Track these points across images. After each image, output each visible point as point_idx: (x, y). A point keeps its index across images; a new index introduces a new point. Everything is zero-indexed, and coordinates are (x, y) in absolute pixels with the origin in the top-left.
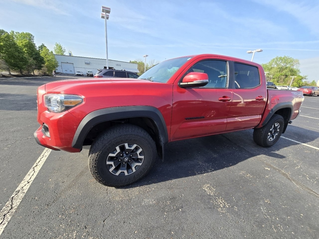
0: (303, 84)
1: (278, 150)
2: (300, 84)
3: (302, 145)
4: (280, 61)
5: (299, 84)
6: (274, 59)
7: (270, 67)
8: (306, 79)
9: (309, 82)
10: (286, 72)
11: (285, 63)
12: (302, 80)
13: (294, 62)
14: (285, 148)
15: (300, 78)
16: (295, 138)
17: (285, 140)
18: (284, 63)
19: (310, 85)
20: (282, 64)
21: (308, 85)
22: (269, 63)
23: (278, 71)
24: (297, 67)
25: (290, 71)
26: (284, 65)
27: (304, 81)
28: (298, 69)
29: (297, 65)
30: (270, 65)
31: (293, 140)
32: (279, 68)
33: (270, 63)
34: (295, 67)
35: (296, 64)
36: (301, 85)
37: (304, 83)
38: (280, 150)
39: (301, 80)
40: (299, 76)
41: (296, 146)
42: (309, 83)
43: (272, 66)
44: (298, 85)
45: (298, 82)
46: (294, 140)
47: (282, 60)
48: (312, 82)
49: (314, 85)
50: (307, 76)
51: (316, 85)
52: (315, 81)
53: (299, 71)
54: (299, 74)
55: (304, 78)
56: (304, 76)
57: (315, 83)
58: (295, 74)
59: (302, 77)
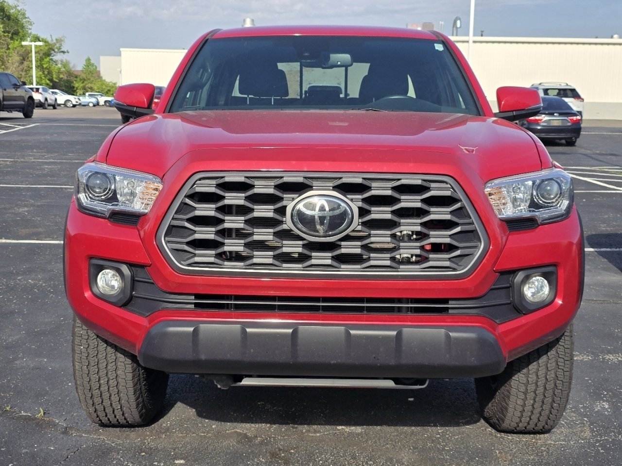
0: (61, 76)
2: (54, 76)
5: (49, 73)
8: (63, 52)
12: (54, 58)
15: (45, 48)
19: (84, 76)
21: (76, 77)
27: (58, 57)
28: (19, 8)
36: (57, 78)
37: (62, 69)
39: (49, 55)
40: (38, 39)
44: (49, 80)
45: (45, 66)
48: (85, 64)
49: (97, 79)
50: (63, 39)
51: (99, 77)
52: (92, 62)
53: (26, 18)
54: (30, 29)
55: (56, 50)
56: (55, 41)
57: (94, 67)
58: (18, 30)
59: (50, 45)
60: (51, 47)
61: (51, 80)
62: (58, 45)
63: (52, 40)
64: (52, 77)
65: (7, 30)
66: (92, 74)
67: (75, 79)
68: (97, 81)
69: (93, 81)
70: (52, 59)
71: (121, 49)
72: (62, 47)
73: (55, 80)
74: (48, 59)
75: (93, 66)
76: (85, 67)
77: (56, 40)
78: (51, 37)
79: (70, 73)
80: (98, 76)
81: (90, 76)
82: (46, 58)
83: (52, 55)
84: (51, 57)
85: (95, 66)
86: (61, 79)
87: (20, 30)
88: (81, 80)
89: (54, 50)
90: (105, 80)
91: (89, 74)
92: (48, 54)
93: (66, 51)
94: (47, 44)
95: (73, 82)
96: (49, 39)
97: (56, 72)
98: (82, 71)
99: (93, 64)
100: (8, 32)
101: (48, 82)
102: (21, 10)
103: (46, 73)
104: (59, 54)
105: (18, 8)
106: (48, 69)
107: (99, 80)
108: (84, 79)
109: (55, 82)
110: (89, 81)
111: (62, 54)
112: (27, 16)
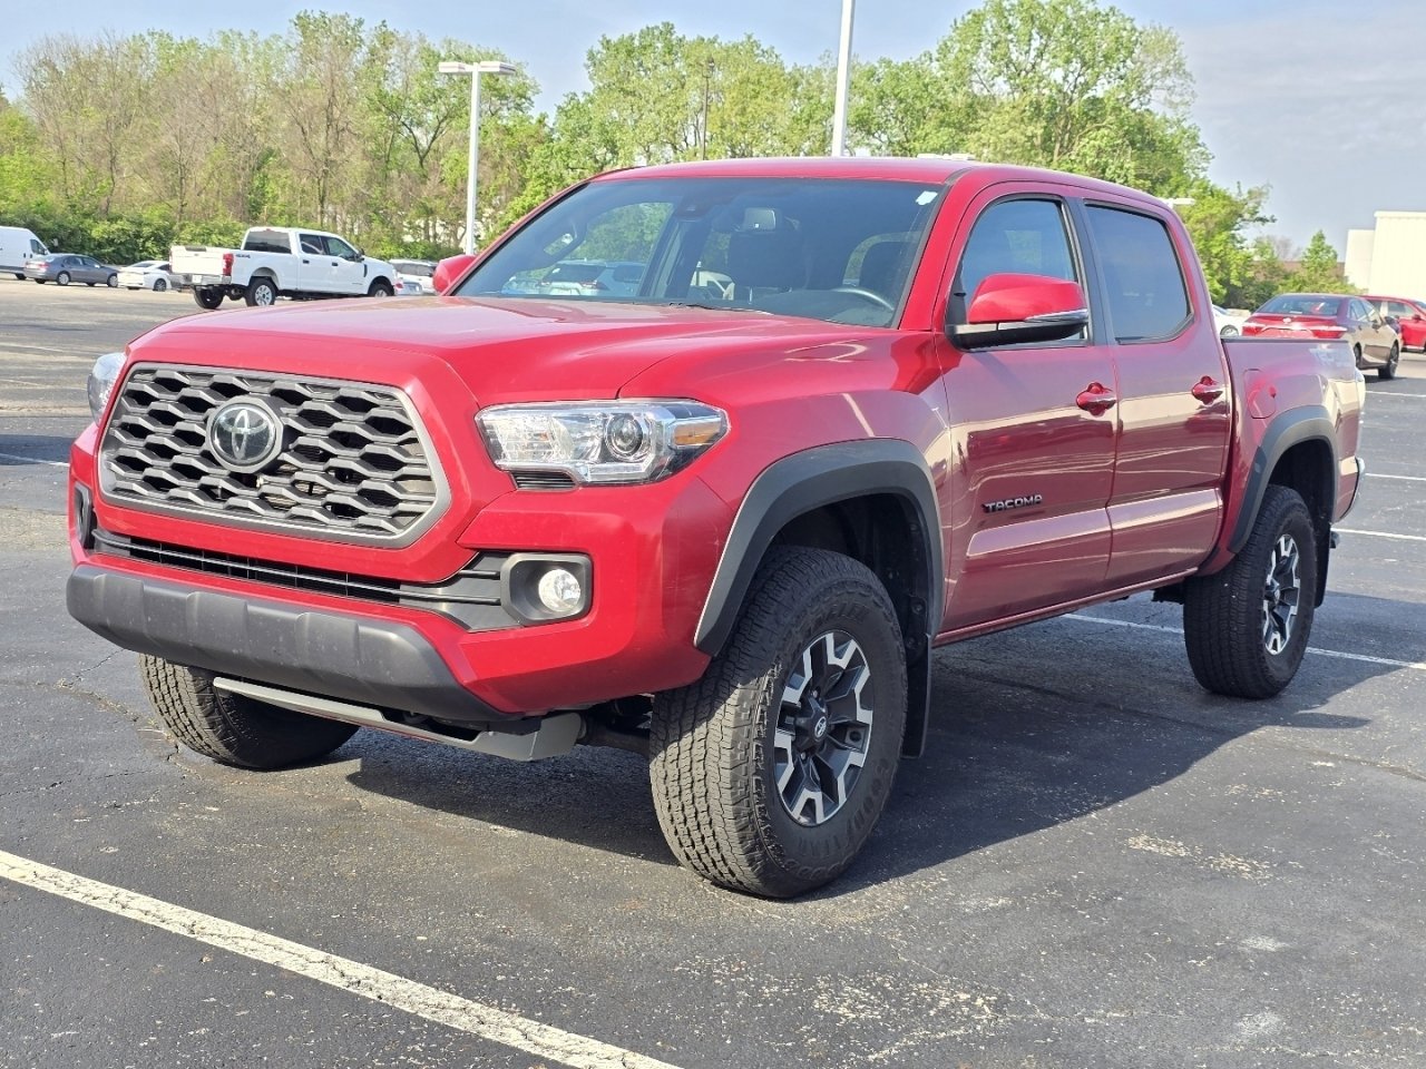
0: (1250, 274)
1: (1323, 702)
2: (1234, 274)
3: (1413, 670)
4: (1036, 44)
5: (1222, 266)
6: (978, 19)
7: (958, 100)
8: (1263, 220)
9: (1286, 244)
10: (1100, 151)
11: (1076, 65)
12: (1240, 234)
13: (1146, 50)
14: (1348, 691)
15: (1221, 212)
16: (1369, 646)
17: (1330, 662)
18: (1068, 61)
19: (1304, 274)
20: (1057, 75)
21: (1286, 277)
22: (945, 49)
23: (1030, 138)
24: (1173, 105)
25: (1132, 143)
26: (1071, 78)
27: (1249, 234)
28: (1185, 125)
29: (1169, 82)
30: (951, 73)
31: (1363, 658)
32: (1038, 108)
33: (951, 57)
34: (1157, 106)
35: (1166, 73)
36: (1241, 277)
37: (1256, 258)
38: (1330, 699)
39: (1228, 227)
40: (1208, 192)
41: (1390, 677)
42: (1289, 257)
43: (976, 88)
44: (1220, 282)
45: (1214, 251)
46: (1368, 655)
47: (1045, 31)
48: (1310, 247)
49: (1334, 282)
50: (1264, 190)
51: (1341, 277)
52: (1327, 242)
53: (1198, 145)
54: (1204, 169)
55: (1247, 216)
56: (1246, 196)
57: (1331, 255)
58: (1169, 172)
59: (1232, 203)
60: (1234, 208)
61: (1225, 283)
62: (1251, 205)
63: (1240, 193)
64: (1228, 274)
65: (1146, 172)
66: (1324, 270)
67: (1284, 281)
68: (1334, 285)
69: (1323, 286)
70: (1233, 237)
71: (1377, 214)
72: (1260, 209)
73: (1234, 282)
74: (1224, 235)
75: (1328, 252)
76: (1309, 254)
77: (1250, 192)
78: (1239, 187)
79: (1273, 268)
80: (1337, 276)
81: (1318, 275)
82: (1220, 233)
83: (1237, 226)
84: (1233, 232)
85: (1334, 252)
86: (1250, 282)
87: (1174, 174)
88: (1295, 283)
89: (1241, 216)
90: (1352, 286)
91: (1316, 270)
92: (1227, 225)
93: (1268, 217)
94: (1226, 202)
95: (1277, 287)
96: (1233, 192)
97: (1238, 265)
98: (1302, 263)
99: (1330, 247)
100: (1146, 177)
101: (1217, 286)
102: (1190, 128)
103: (1215, 266)
104: (1251, 223)
105: (1183, 124)
106: (1220, 258)
107: (1338, 284)
108: (1304, 282)
109: (1235, 287)
110: (1314, 286)
111: (1260, 223)
112: (1200, 142)
